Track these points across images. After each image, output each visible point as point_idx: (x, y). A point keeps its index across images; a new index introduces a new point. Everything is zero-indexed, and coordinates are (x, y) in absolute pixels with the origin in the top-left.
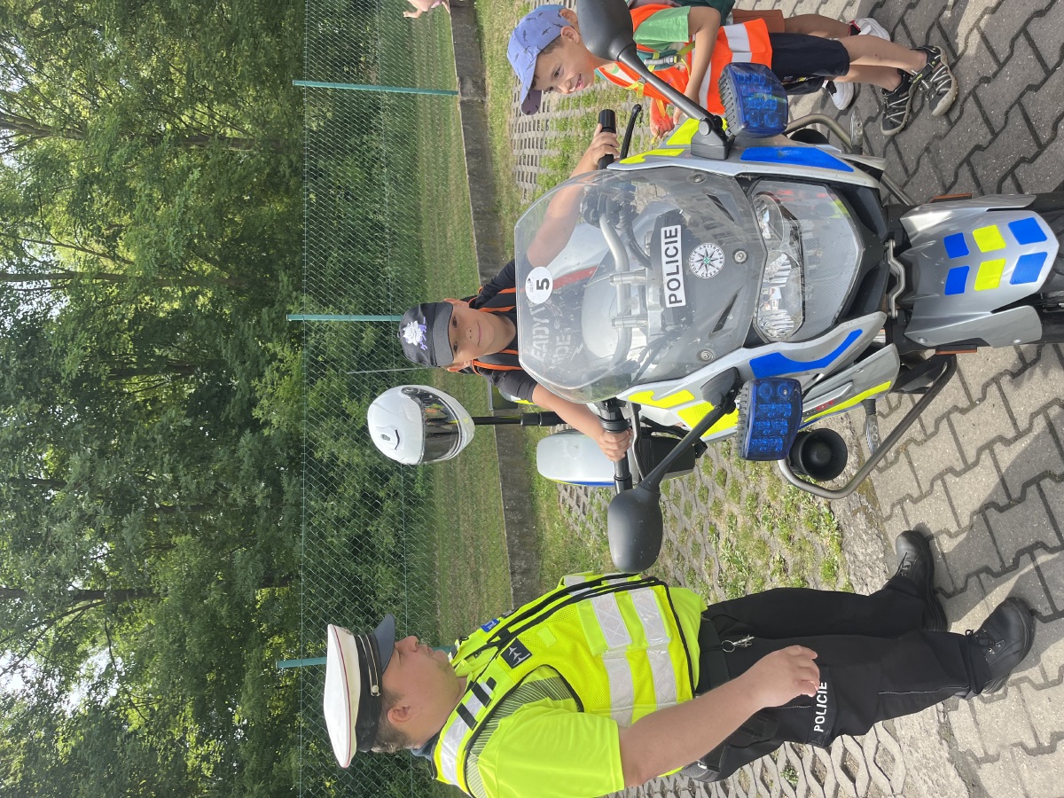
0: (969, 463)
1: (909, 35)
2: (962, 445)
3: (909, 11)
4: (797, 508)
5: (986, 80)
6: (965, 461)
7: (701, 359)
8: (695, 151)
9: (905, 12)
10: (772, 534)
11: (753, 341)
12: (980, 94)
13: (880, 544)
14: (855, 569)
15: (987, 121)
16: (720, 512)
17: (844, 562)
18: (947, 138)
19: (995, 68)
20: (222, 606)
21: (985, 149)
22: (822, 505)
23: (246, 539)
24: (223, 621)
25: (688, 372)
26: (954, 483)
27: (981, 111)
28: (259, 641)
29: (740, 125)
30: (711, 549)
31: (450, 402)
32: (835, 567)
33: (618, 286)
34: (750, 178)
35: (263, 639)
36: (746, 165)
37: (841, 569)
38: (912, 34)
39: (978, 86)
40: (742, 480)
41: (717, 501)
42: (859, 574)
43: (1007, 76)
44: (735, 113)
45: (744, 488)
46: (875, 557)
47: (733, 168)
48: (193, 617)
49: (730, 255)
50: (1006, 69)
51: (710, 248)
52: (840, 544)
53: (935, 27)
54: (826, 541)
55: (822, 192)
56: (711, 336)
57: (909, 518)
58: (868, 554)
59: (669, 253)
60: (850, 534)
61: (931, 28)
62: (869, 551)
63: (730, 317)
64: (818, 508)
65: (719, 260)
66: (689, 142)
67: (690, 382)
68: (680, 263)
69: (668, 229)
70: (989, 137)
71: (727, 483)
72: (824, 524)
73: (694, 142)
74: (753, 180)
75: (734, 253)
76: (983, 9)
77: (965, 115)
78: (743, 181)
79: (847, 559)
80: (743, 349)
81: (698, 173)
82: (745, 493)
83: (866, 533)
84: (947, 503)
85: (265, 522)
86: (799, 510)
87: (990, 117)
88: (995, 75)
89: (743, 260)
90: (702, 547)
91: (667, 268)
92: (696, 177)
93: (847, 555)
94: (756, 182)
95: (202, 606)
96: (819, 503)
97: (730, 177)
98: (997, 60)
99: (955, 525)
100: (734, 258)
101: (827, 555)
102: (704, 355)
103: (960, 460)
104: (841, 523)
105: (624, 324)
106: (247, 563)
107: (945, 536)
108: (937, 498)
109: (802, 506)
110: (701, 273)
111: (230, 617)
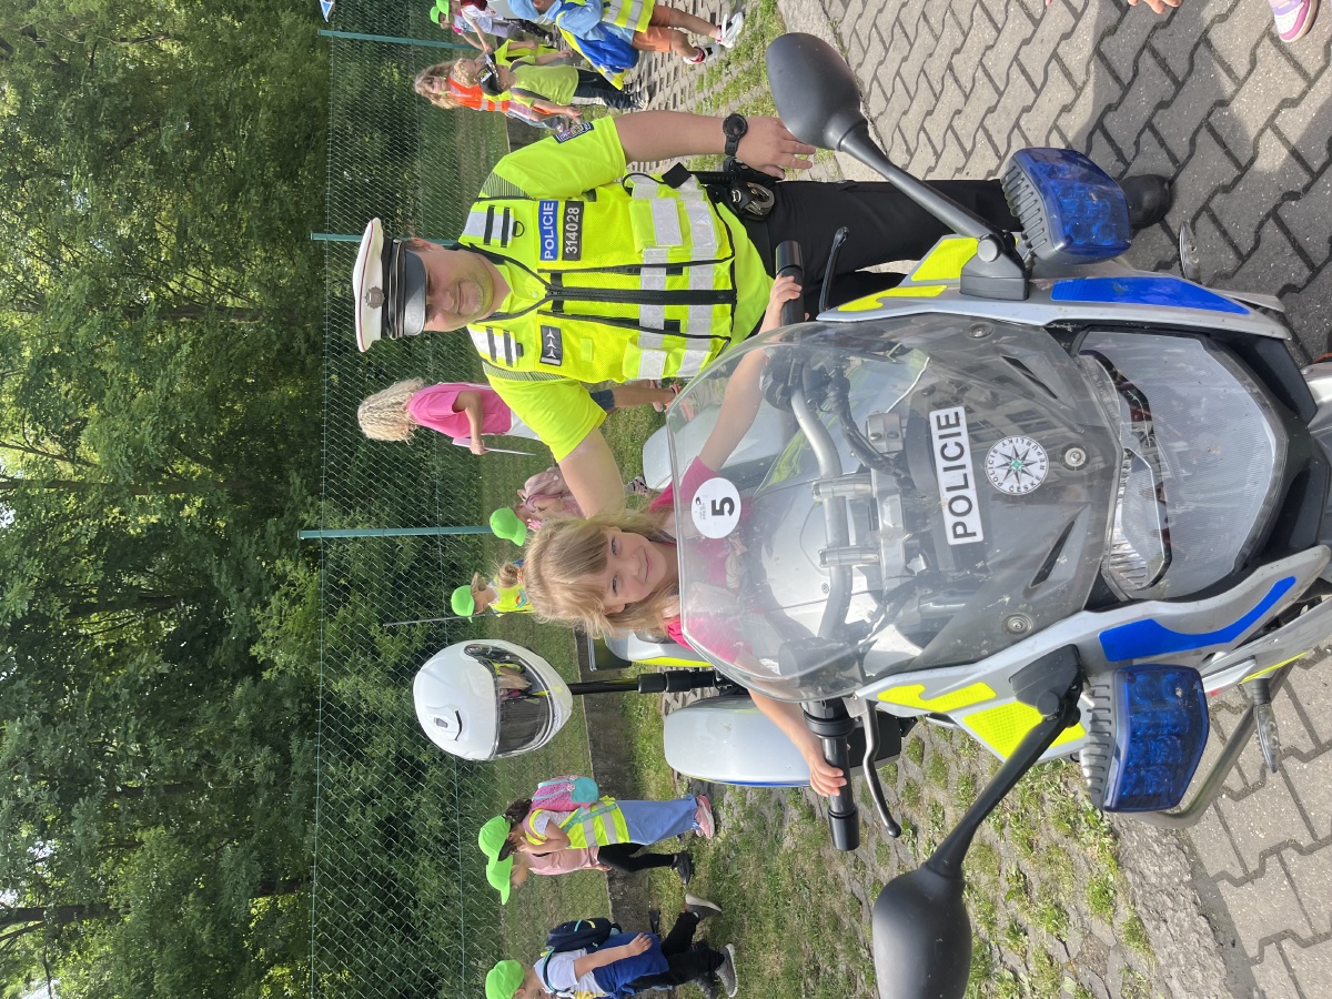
0: (1323, 742)
1: (1162, 143)
2: (1309, 715)
3: (1160, 111)
4: (1041, 800)
5: (1294, 196)
6: (1315, 739)
7: (1009, 630)
8: (968, 287)
9: (1153, 115)
10: (1002, 835)
11: (1102, 600)
12: (1285, 214)
13: (1184, 860)
14: (1143, 896)
15: (1300, 251)
16: (916, 800)
17: (1124, 884)
18: (1237, 277)
19: (1306, 178)
20: (203, 927)
21: (1301, 290)
22: (1081, 796)
23: (238, 831)
24: (203, 948)
25: (985, 652)
26: (1300, 771)
27: (1289, 239)
28: (254, 975)
29: (1057, 242)
30: (907, 854)
31: (535, 662)
32: (1111, 892)
33: (826, 501)
34: (1069, 328)
35: (260, 971)
36: (1064, 308)
37: (1120, 895)
38: (1169, 142)
39: (1280, 205)
40: (948, 755)
41: (911, 783)
42: (1150, 904)
43: (1327, 189)
44: (1045, 224)
45: (953, 766)
46: (1177, 880)
47: (1040, 314)
48: (162, 943)
49: (1055, 454)
50: (1323, 179)
51: (1021, 444)
52: (1116, 857)
53: (1204, 131)
54: (1093, 851)
55: (1195, 347)
56: (1028, 593)
57: (1229, 823)
58: (1164, 875)
59: (946, 452)
60: (1132, 843)
61: (1196, 132)
62: (1166, 870)
63: (1062, 560)
64: (1075, 801)
65: (1039, 464)
66: (957, 275)
67: (989, 671)
68: (969, 470)
69: (942, 413)
70: (1307, 273)
71: (925, 759)
72: (1085, 825)
73: (966, 273)
74: (1076, 331)
75: (1064, 452)
76: (1278, 101)
77: (1263, 245)
78: (1061, 333)
79: (1130, 880)
80: (1086, 614)
81: (978, 323)
82: (955, 774)
83: (1158, 841)
84: (1291, 801)
85: (265, 804)
86: (1043, 802)
87: (1304, 246)
88: (1307, 189)
89: (1081, 463)
90: (892, 851)
91: (945, 479)
92: (976, 328)
93: (1129, 874)
94: (1082, 334)
95: (175, 926)
96: (1075, 793)
97: (1036, 328)
98: (1308, 169)
99: (1307, 834)
100: (1063, 460)
101: (1096, 872)
102: (1014, 624)
103: (1308, 737)
104: (1116, 825)
105: (840, 561)
106: (238, 864)
107: (1291, 851)
108: (1274, 793)
109: (1047, 797)
110: (1008, 485)
111: (214, 941)
